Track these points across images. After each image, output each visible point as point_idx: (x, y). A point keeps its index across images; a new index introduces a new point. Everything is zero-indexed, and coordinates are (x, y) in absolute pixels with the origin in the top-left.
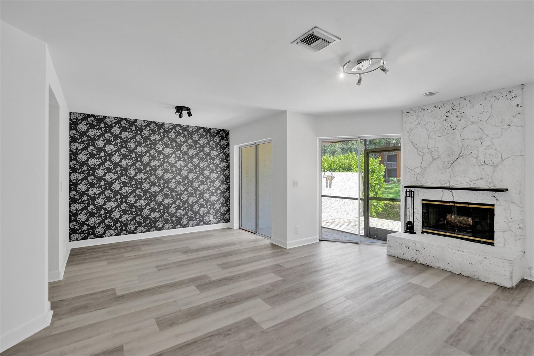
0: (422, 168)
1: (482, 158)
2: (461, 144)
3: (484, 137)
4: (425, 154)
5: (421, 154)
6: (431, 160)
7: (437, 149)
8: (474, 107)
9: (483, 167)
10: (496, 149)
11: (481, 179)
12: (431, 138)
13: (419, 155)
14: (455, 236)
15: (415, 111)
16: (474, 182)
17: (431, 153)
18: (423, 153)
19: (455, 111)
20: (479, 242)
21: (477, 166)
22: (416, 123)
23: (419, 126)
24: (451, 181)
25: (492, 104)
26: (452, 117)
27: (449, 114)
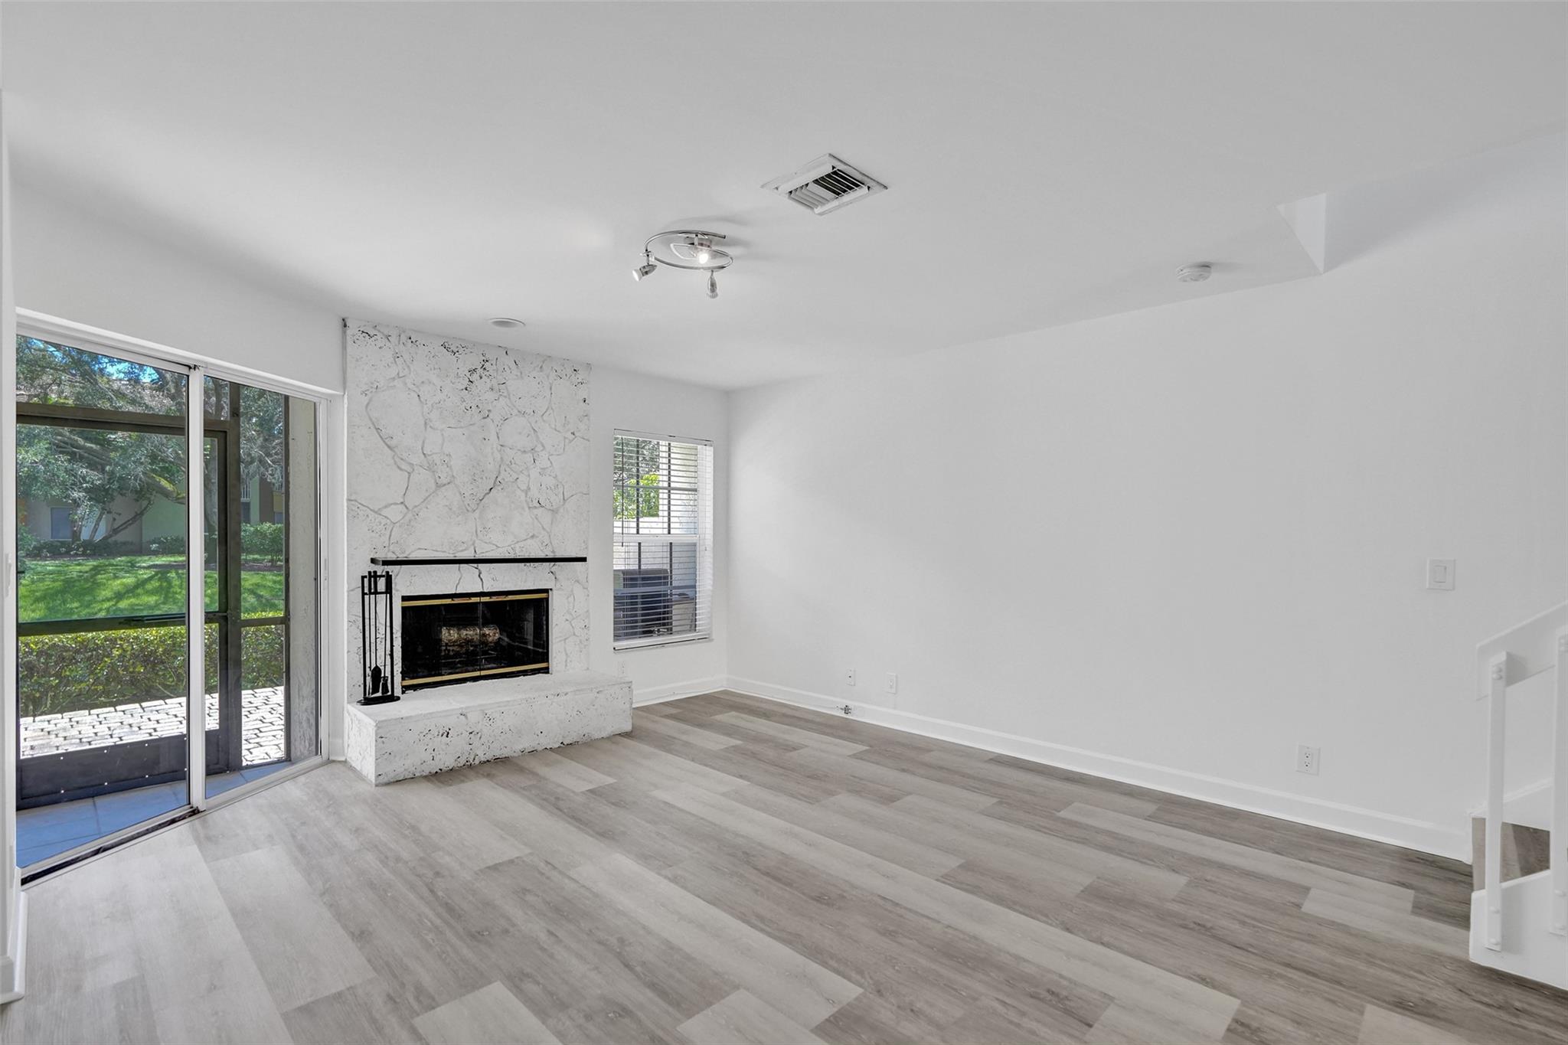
0: (407, 508)
1: (534, 493)
2: (498, 456)
3: (539, 448)
4: (416, 468)
5: (403, 467)
6: (433, 486)
7: (447, 459)
8: (522, 378)
9: (535, 511)
10: (555, 477)
11: (533, 537)
12: (431, 427)
13: (401, 469)
14: (482, 674)
15: (388, 337)
16: (521, 544)
17: (431, 468)
18: (411, 465)
19: (488, 374)
20: (525, 673)
21: (527, 509)
22: (393, 372)
23: (398, 383)
24: (477, 541)
25: (551, 384)
26: (481, 385)
27: (475, 377)
